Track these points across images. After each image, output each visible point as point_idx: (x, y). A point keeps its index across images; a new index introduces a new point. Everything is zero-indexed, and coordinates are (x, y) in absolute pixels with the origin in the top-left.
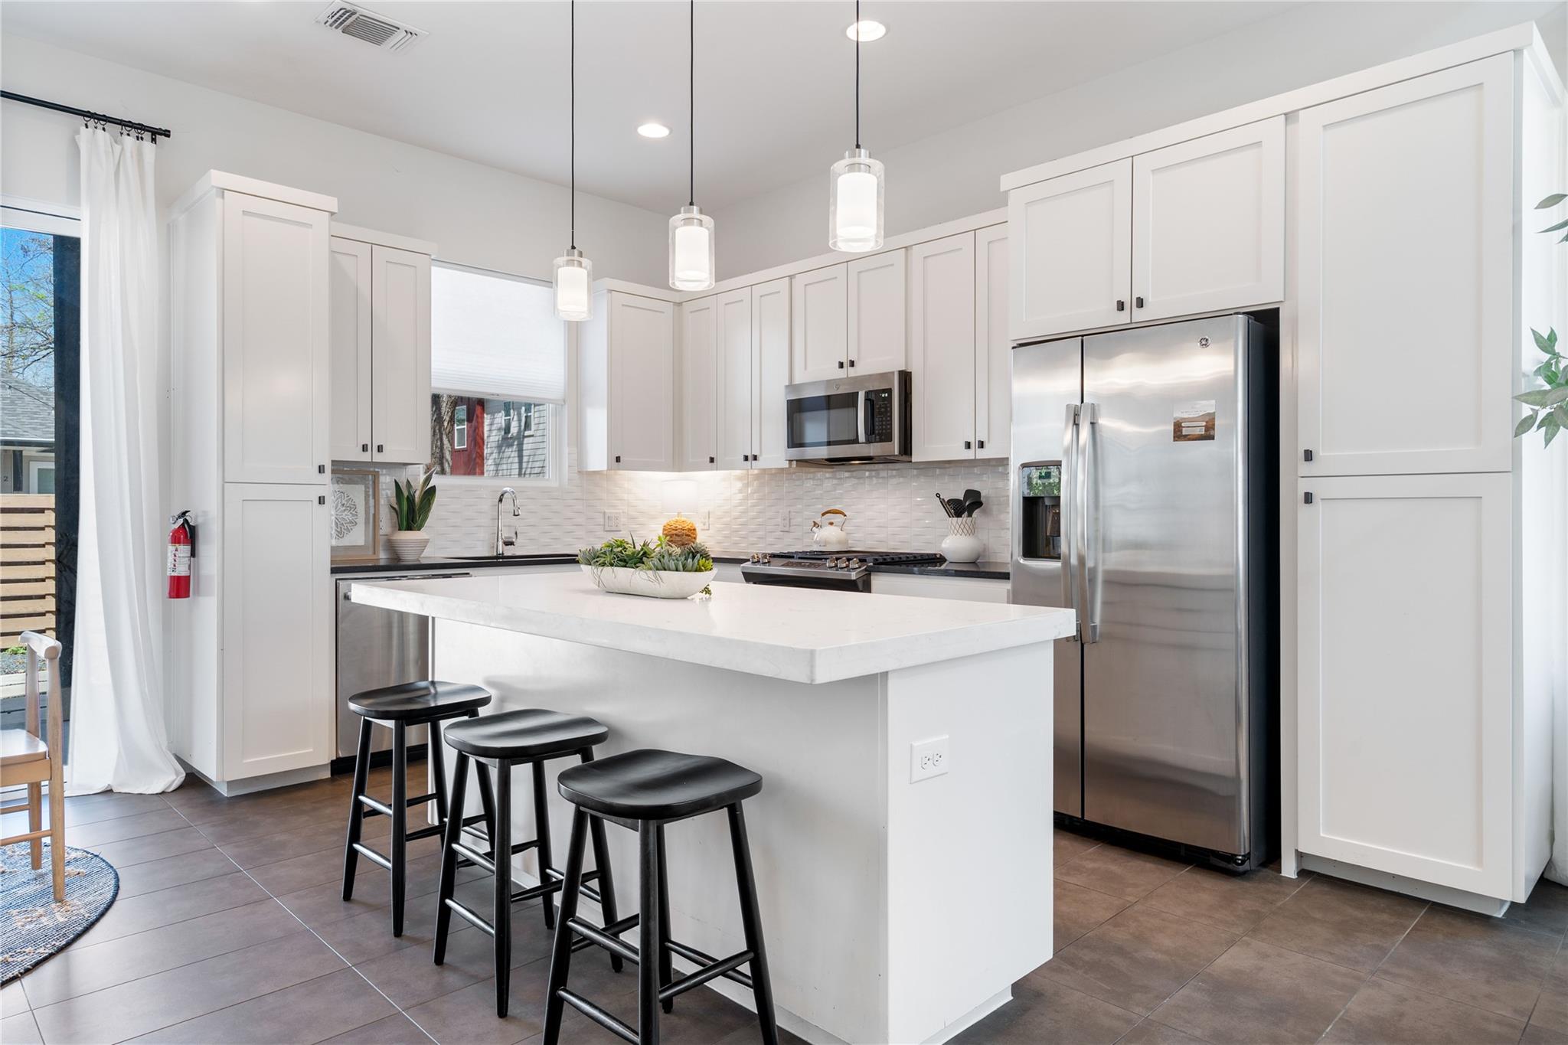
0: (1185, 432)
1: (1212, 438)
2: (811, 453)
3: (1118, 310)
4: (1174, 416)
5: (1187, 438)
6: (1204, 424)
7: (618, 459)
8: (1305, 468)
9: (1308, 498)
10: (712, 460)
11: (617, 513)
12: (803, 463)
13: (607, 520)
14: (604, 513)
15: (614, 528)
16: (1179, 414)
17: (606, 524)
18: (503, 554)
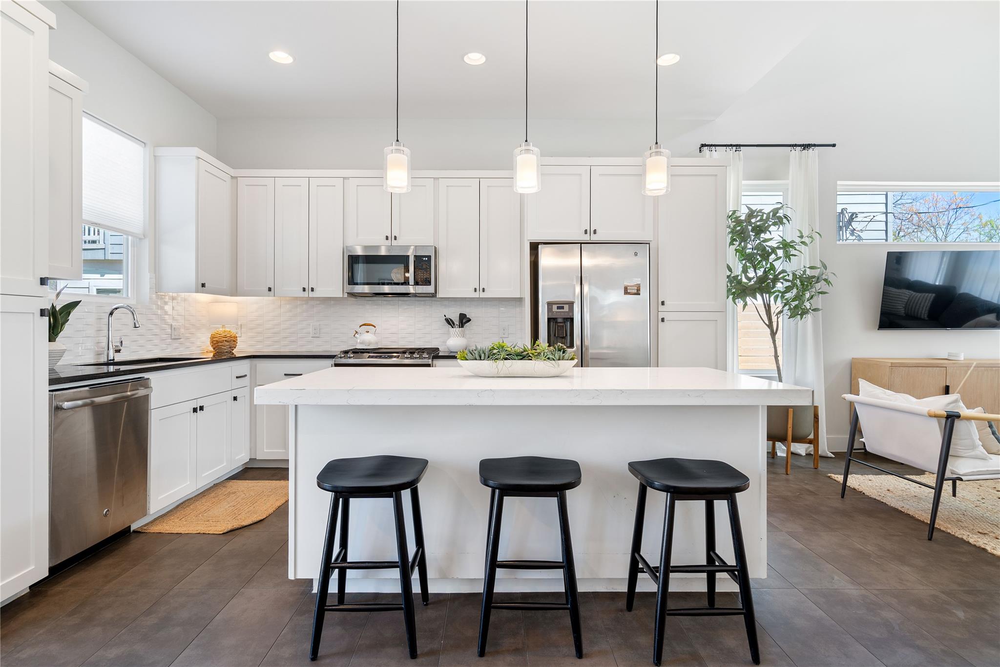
0: (629, 291)
1: (639, 294)
2: (359, 289)
3: (585, 234)
4: (625, 284)
5: (630, 294)
6: (636, 288)
7: (203, 285)
8: (661, 308)
9: (663, 320)
10: (270, 289)
11: (179, 325)
12: (352, 295)
13: (173, 331)
14: (171, 325)
15: (177, 337)
16: (626, 284)
17: (173, 334)
18: (114, 360)
